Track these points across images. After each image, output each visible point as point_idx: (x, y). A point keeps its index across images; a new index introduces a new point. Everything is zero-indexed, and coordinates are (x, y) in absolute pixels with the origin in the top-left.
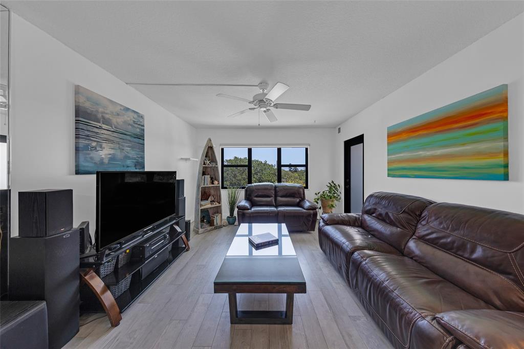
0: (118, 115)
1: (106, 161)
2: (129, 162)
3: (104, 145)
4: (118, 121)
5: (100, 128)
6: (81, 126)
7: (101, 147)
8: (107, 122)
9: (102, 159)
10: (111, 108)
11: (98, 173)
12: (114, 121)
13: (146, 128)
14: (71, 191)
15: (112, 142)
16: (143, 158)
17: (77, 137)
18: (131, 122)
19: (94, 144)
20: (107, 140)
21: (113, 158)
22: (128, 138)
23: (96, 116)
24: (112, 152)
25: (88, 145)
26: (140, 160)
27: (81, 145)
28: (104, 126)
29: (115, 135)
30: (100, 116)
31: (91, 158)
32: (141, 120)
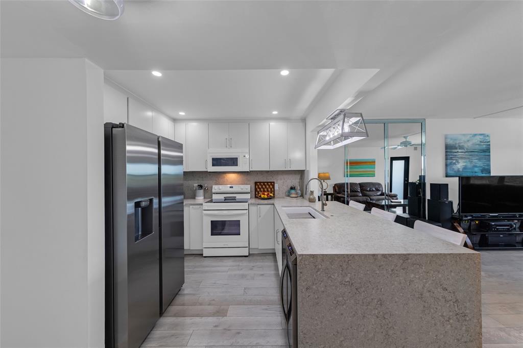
0: (468, 141)
1: (461, 170)
2: (476, 169)
3: (460, 161)
4: (469, 145)
5: (458, 152)
6: (448, 154)
7: (458, 162)
8: (461, 147)
9: (459, 169)
10: (464, 139)
11: (459, 177)
12: (466, 146)
13: (491, 143)
14: (447, 185)
15: (465, 158)
16: (489, 165)
17: (446, 159)
18: (479, 143)
19: (454, 161)
20: (461, 158)
21: (465, 168)
22: (476, 153)
23: (455, 147)
24: (464, 164)
25: (452, 162)
26: (486, 167)
27: (448, 163)
28: (460, 151)
29: (467, 153)
30: (457, 145)
31: (453, 169)
32: (487, 138)
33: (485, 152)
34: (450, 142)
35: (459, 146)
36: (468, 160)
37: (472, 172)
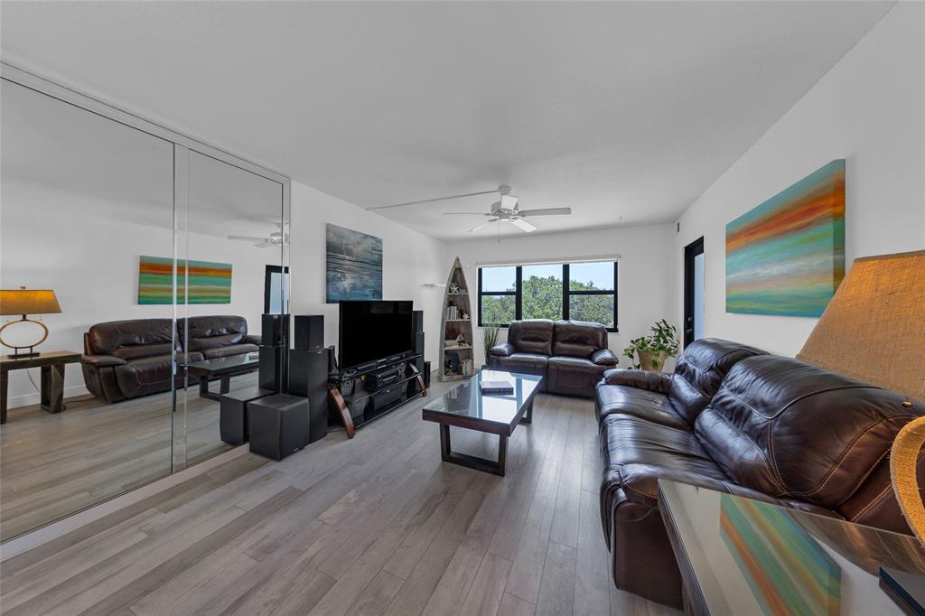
0: (358, 243)
1: (348, 290)
2: (367, 291)
3: (347, 275)
4: (358, 250)
5: (344, 259)
6: (331, 260)
7: (344, 277)
8: (349, 253)
9: (345, 289)
10: (353, 239)
11: (340, 302)
12: (355, 250)
13: (384, 253)
14: (323, 316)
15: (354, 272)
16: (381, 286)
17: (328, 270)
18: (370, 249)
19: (339, 275)
20: (349, 270)
21: (354, 287)
22: (367, 266)
23: (340, 249)
24: (353, 281)
25: (335, 276)
26: (378, 289)
27: (330, 277)
28: (347, 257)
29: (356, 264)
30: (343, 248)
31: (337, 288)
32: (379, 245)
33: (376, 265)
34: (334, 240)
35: (346, 248)
36: (357, 275)
37: (362, 295)
